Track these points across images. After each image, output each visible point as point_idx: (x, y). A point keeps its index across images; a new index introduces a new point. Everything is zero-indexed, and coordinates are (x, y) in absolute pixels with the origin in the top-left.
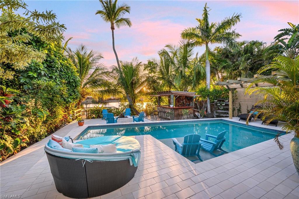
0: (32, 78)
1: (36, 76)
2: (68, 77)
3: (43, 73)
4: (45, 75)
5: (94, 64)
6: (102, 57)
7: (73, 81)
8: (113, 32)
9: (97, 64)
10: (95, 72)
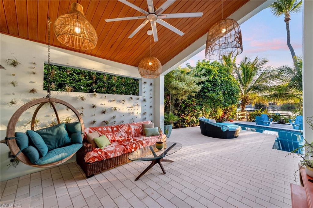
0: (205, 92)
1: (207, 91)
2: (227, 88)
3: (210, 89)
4: (211, 90)
5: (258, 70)
6: (267, 61)
7: (230, 91)
8: (288, 24)
9: (263, 69)
10: (260, 77)
